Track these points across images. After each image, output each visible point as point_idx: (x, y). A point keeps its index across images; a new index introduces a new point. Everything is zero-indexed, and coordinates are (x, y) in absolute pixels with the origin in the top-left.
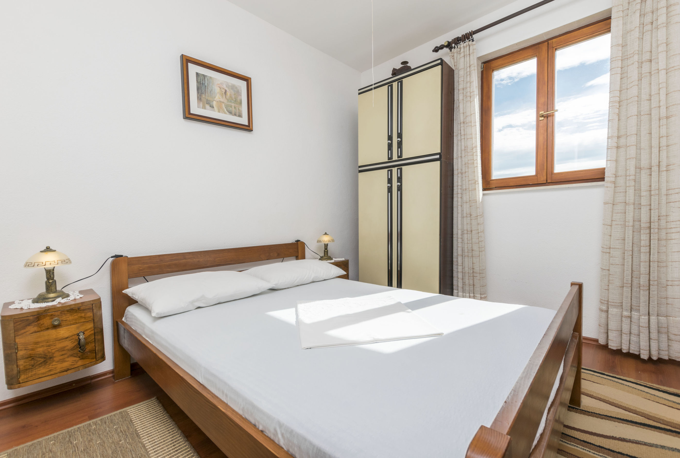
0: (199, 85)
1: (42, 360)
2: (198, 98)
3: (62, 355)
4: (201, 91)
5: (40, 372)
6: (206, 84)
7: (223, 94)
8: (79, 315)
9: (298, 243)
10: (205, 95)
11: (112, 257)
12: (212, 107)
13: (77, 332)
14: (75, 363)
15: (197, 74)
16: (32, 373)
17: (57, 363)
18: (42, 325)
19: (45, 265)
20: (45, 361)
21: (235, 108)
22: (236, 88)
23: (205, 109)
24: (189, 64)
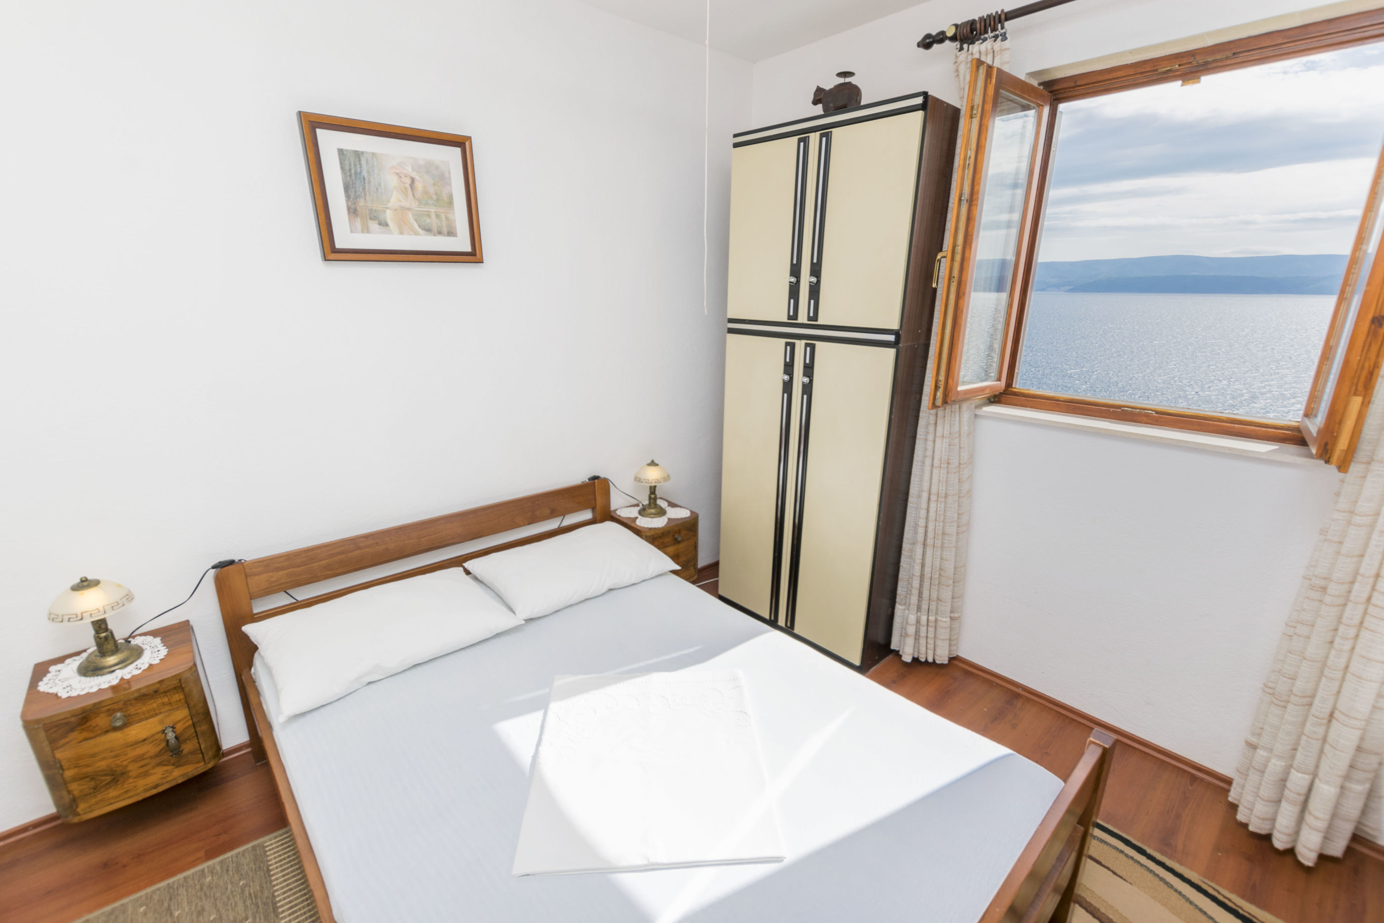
0: (349, 178)
1: (109, 778)
2: (349, 209)
3: (142, 767)
4: (355, 192)
5: (111, 795)
6: (365, 173)
7: (406, 189)
8: (158, 702)
9: (594, 483)
10: (365, 199)
11: (213, 567)
12: (384, 224)
13: (160, 728)
14: (168, 774)
15: (341, 152)
16: (97, 799)
17: (136, 780)
18: (94, 727)
19: (82, 619)
20: (114, 779)
21: (438, 216)
22: (437, 168)
23: (368, 232)
24: (318, 131)
